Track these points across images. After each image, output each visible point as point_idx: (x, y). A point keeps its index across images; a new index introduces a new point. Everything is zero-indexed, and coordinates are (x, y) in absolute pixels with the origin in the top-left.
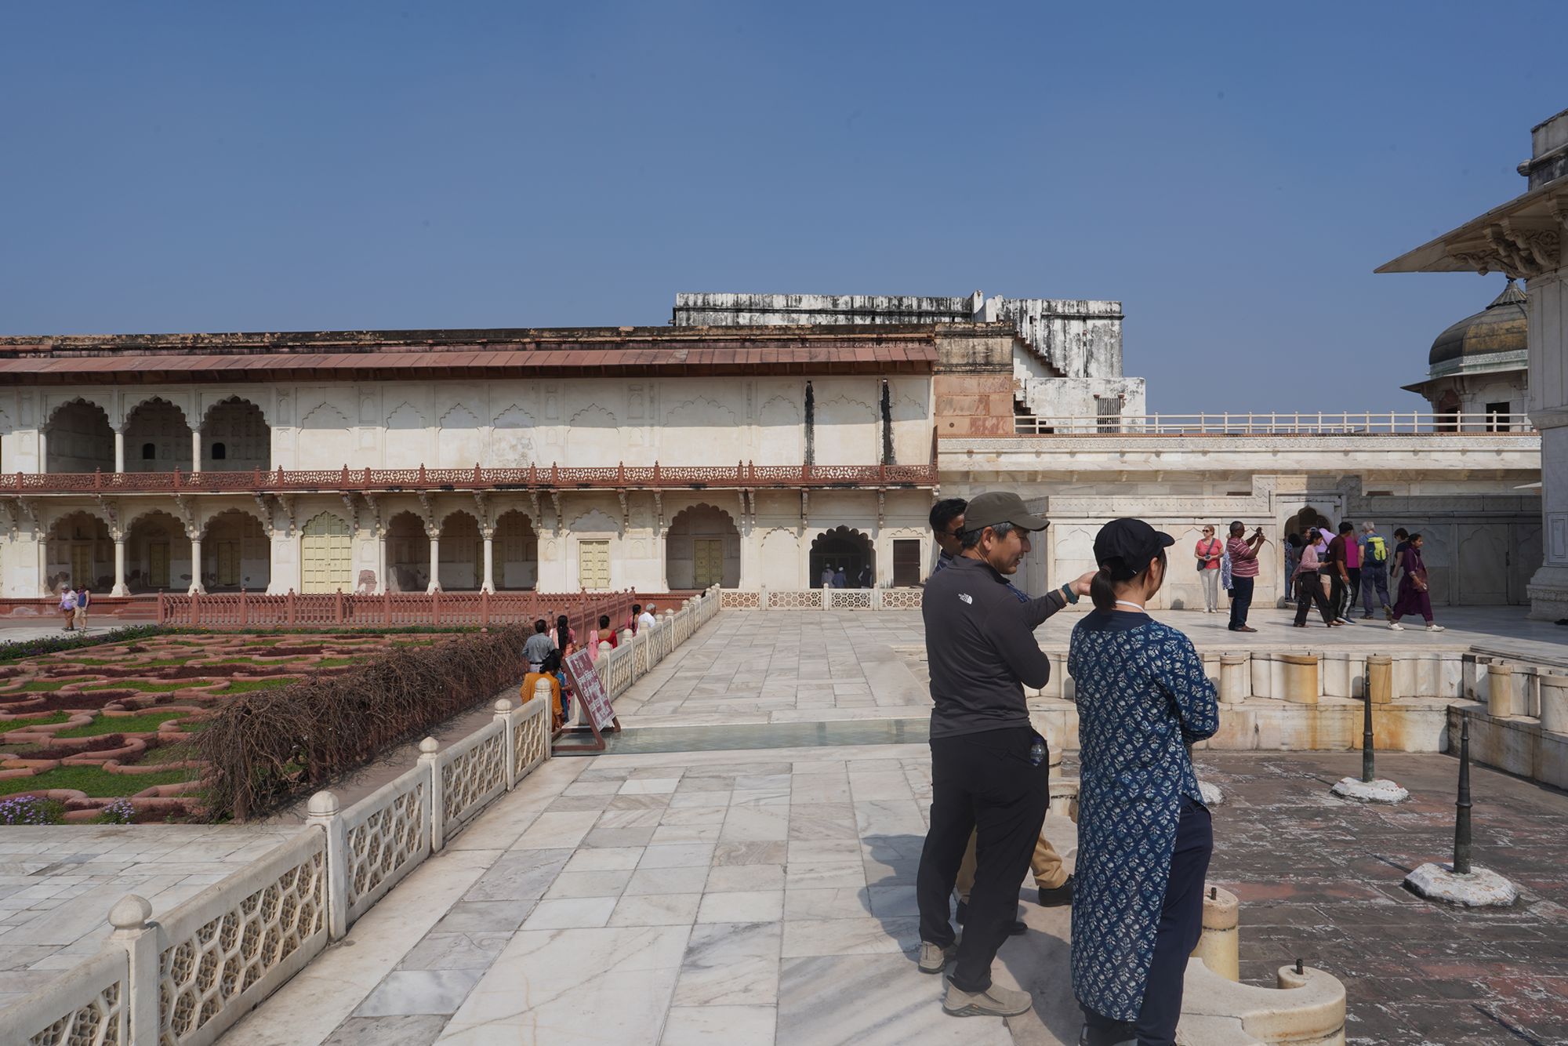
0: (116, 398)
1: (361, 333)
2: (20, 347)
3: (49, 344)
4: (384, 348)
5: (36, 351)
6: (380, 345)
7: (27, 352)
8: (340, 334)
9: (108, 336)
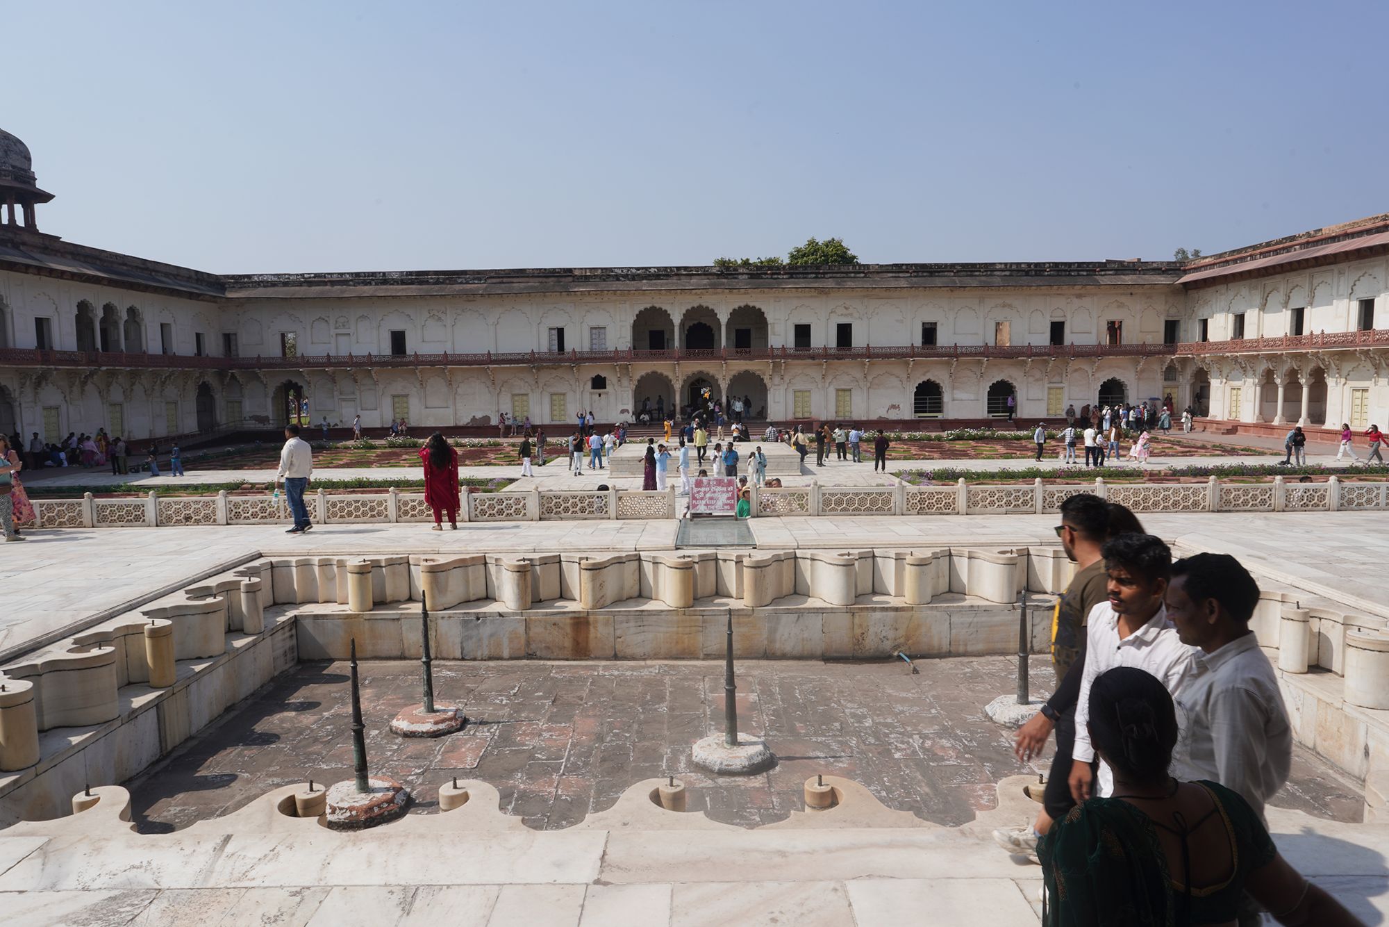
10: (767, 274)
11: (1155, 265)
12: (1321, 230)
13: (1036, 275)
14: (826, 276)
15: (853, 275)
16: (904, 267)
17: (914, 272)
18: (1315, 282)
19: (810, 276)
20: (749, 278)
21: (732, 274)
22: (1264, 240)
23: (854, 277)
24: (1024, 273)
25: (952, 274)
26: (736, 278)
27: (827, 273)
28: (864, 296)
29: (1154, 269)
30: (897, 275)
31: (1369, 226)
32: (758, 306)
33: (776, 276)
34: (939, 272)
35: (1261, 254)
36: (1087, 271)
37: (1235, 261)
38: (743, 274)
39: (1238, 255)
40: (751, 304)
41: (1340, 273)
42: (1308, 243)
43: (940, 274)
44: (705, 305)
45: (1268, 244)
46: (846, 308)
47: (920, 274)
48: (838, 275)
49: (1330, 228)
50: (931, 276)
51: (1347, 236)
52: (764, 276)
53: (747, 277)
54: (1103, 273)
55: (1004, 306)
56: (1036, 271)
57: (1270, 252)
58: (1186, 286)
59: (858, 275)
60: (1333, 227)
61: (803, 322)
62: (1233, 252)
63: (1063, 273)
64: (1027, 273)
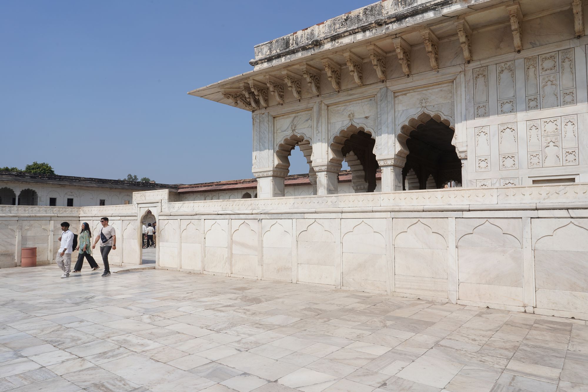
0: (252, 192)
1: (294, 175)
2: (238, 182)
3: (242, 181)
4: (299, 178)
5: (240, 183)
6: (298, 178)
7: (239, 183)
8: (291, 175)
9: (251, 179)
10: (39, 177)
11: (171, 186)
12: (220, 182)
13: (137, 186)
14: (64, 180)
15: (74, 180)
16: (94, 179)
17: (97, 181)
18: (219, 195)
19: (57, 179)
20: (30, 178)
21: (22, 176)
22: (204, 182)
23: (75, 181)
24: (134, 185)
25: (110, 183)
26: (24, 177)
27: (64, 179)
28: (79, 189)
29: (170, 187)
30: (91, 182)
31: (233, 182)
32: (34, 189)
33: (42, 178)
34: (106, 182)
35: (204, 186)
36: (152, 186)
37: (196, 187)
38: (28, 176)
39: (197, 185)
40: (31, 189)
41: (226, 193)
42: (217, 185)
43: (107, 183)
44: (8, 187)
45: (206, 184)
46: (71, 193)
47: (99, 182)
48: (69, 180)
49: (223, 181)
50: (103, 183)
51: (227, 184)
52: (37, 178)
53: (29, 177)
54: (157, 187)
55: (127, 195)
56: (137, 185)
57: (206, 186)
58: (180, 193)
59: (76, 181)
60: (224, 181)
61: (54, 197)
62: (195, 184)
63: (145, 186)
64: (135, 185)
